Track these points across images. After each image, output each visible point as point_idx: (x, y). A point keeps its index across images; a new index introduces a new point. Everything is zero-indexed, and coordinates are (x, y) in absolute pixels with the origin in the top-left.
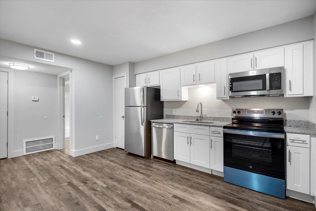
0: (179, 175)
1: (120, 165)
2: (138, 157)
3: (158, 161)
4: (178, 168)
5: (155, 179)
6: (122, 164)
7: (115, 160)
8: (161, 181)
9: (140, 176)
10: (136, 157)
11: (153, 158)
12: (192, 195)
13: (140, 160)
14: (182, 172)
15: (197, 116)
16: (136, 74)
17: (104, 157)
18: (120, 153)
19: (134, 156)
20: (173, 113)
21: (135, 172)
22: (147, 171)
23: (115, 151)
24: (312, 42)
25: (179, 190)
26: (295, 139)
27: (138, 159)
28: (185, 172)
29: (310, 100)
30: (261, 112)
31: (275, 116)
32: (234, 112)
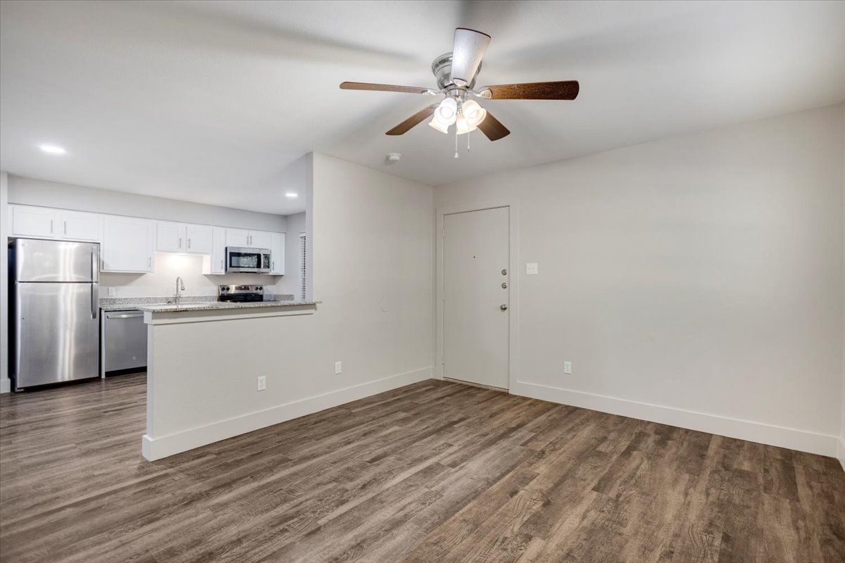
16: (12, 204)
20: (110, 294)
29: (276, 278)
30: (246, 288)
31: (258, 291)
32: (223, 289)
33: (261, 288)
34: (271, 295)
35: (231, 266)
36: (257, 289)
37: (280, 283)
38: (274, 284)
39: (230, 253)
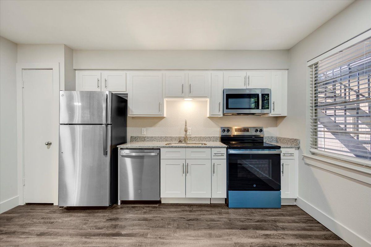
0: (181, 218)
1: (71, 235)
2: (94, 211)
3: (133, 207)
4: (171, 208)
5: (159, 236)
6: (73, 233)
7: (50, 230)
8: (168, 235)
9: (129, 241)
10: (88, 211)
11: (121, 204)
12: (221, 238)
13: (103, 214)
14: (179, 212)
15: (179, 136)
16: (75, 70)
17: (14, 233)
18: (48, 213)
19: (83, 211)
20: (142, 134)
21: (115, 239)
22: (132, 228)
23: (30, 212)
24: (287, 71)
25: (204, 238)
26: (286, 153)
27: (96, 214)
28: (183, 211)
29: (278, 119)
30: (246, 130)
31: (258, 133)
32: (224, 131)
33: (261, 131)
34: (272, 137)
35: (227, 108)
36: (257, 131)
37: (282, 125)
38: (276, 126)
39: (227, 95)
